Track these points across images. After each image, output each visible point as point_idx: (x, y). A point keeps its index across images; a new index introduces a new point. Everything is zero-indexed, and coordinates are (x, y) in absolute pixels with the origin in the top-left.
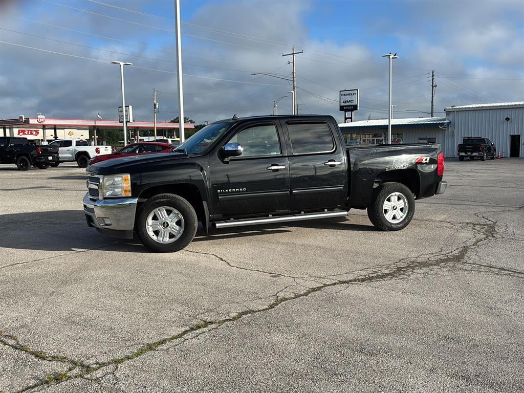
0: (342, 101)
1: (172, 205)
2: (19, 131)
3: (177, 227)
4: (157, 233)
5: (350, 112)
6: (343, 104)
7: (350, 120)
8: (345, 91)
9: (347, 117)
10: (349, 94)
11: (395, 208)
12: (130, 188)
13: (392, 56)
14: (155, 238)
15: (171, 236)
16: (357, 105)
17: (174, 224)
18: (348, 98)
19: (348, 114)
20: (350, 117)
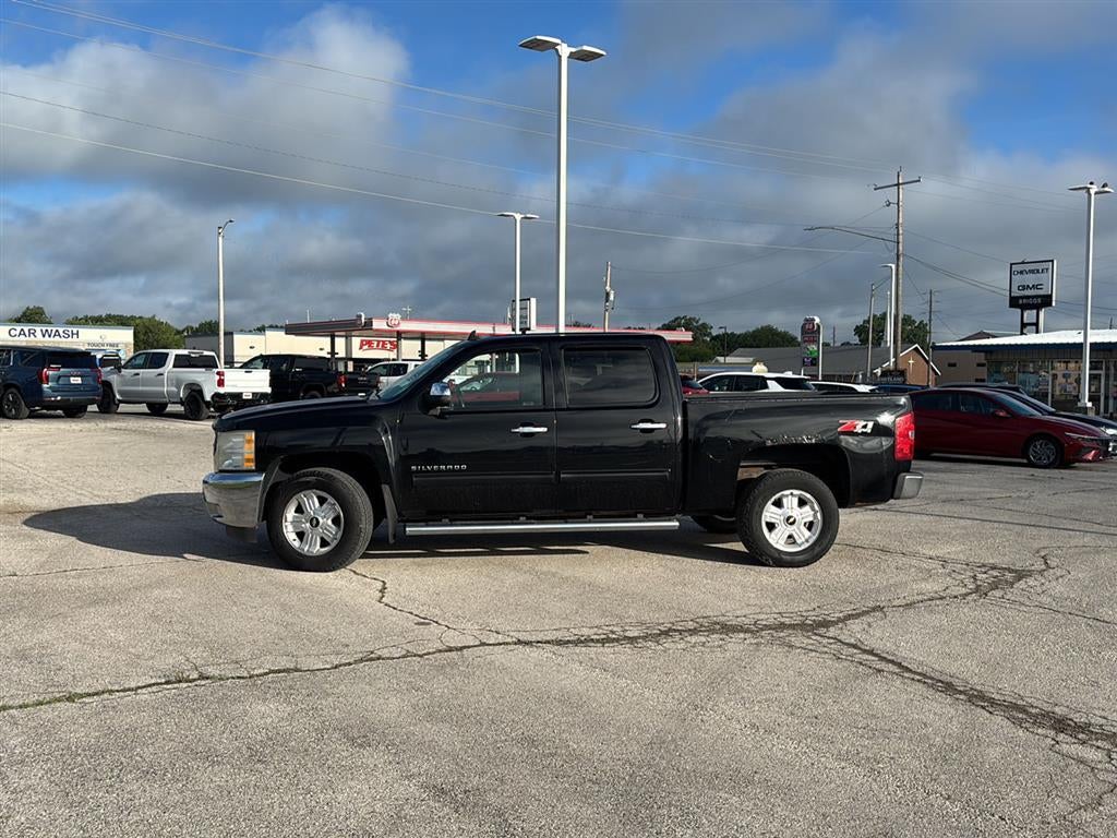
0: (1014, 288)
1: (327, 488)
2: (362, 341)
3: (333, 528)
4: (301, 535)
5: (1035, 311)
6: (1016, 293)
7: (1034, 327)
8: (1023, 263)
9: (1025, 321)
10: (1032, 271)
11: (791, 520)
12: (252, 456)
13: (1094, 189)
14: (296, 544)
15: (324, 543)
16: (1051, 296)
17: (330, 522)
18: (1030, 279)
19: (1029, 315)
20: (1035, 321)
